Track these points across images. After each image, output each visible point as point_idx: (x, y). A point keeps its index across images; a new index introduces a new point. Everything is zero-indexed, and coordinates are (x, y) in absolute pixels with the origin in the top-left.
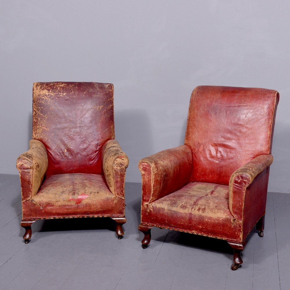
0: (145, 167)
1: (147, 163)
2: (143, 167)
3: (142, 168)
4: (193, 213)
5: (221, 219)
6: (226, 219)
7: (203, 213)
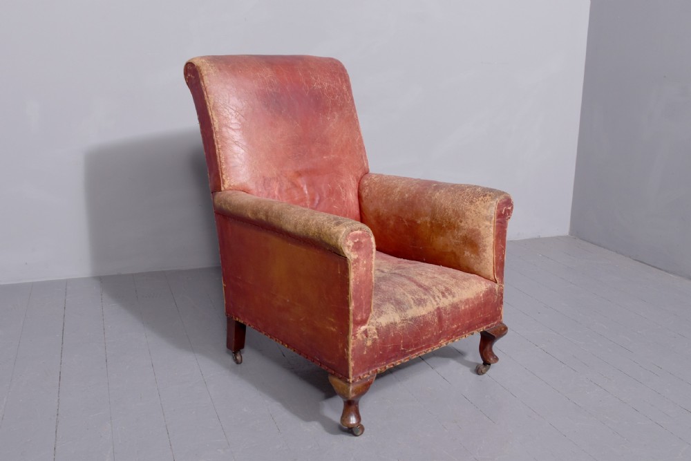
0: (358, 242)
1: (361, 229)
2: (355, 243)
3: (351, 244)
4: (441, 305)
5: (481, 295)
6: (487, 292)
7: (454, 297)
